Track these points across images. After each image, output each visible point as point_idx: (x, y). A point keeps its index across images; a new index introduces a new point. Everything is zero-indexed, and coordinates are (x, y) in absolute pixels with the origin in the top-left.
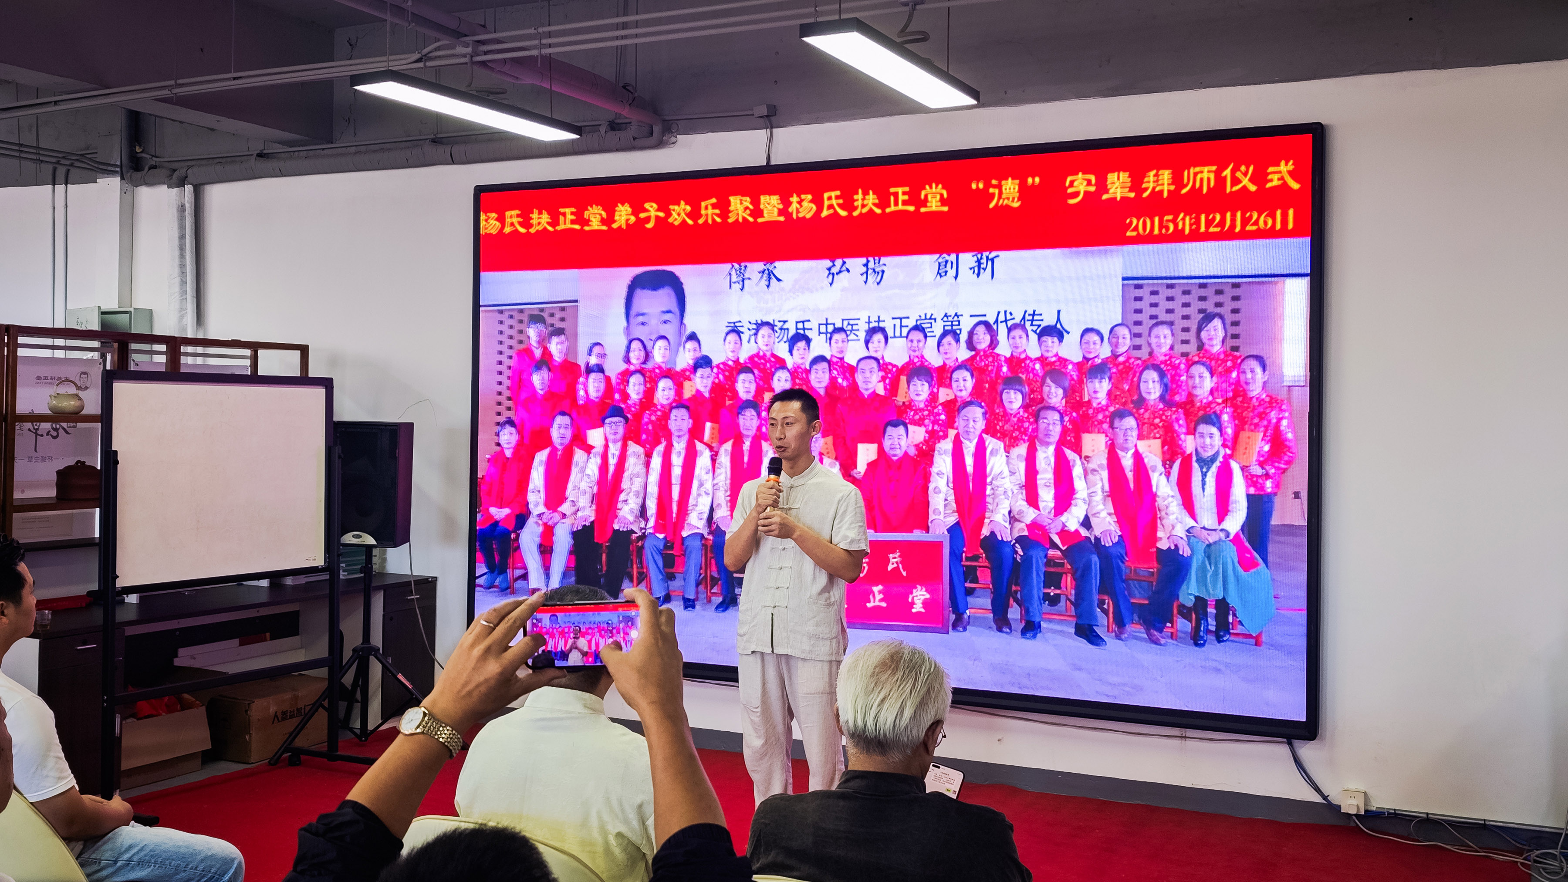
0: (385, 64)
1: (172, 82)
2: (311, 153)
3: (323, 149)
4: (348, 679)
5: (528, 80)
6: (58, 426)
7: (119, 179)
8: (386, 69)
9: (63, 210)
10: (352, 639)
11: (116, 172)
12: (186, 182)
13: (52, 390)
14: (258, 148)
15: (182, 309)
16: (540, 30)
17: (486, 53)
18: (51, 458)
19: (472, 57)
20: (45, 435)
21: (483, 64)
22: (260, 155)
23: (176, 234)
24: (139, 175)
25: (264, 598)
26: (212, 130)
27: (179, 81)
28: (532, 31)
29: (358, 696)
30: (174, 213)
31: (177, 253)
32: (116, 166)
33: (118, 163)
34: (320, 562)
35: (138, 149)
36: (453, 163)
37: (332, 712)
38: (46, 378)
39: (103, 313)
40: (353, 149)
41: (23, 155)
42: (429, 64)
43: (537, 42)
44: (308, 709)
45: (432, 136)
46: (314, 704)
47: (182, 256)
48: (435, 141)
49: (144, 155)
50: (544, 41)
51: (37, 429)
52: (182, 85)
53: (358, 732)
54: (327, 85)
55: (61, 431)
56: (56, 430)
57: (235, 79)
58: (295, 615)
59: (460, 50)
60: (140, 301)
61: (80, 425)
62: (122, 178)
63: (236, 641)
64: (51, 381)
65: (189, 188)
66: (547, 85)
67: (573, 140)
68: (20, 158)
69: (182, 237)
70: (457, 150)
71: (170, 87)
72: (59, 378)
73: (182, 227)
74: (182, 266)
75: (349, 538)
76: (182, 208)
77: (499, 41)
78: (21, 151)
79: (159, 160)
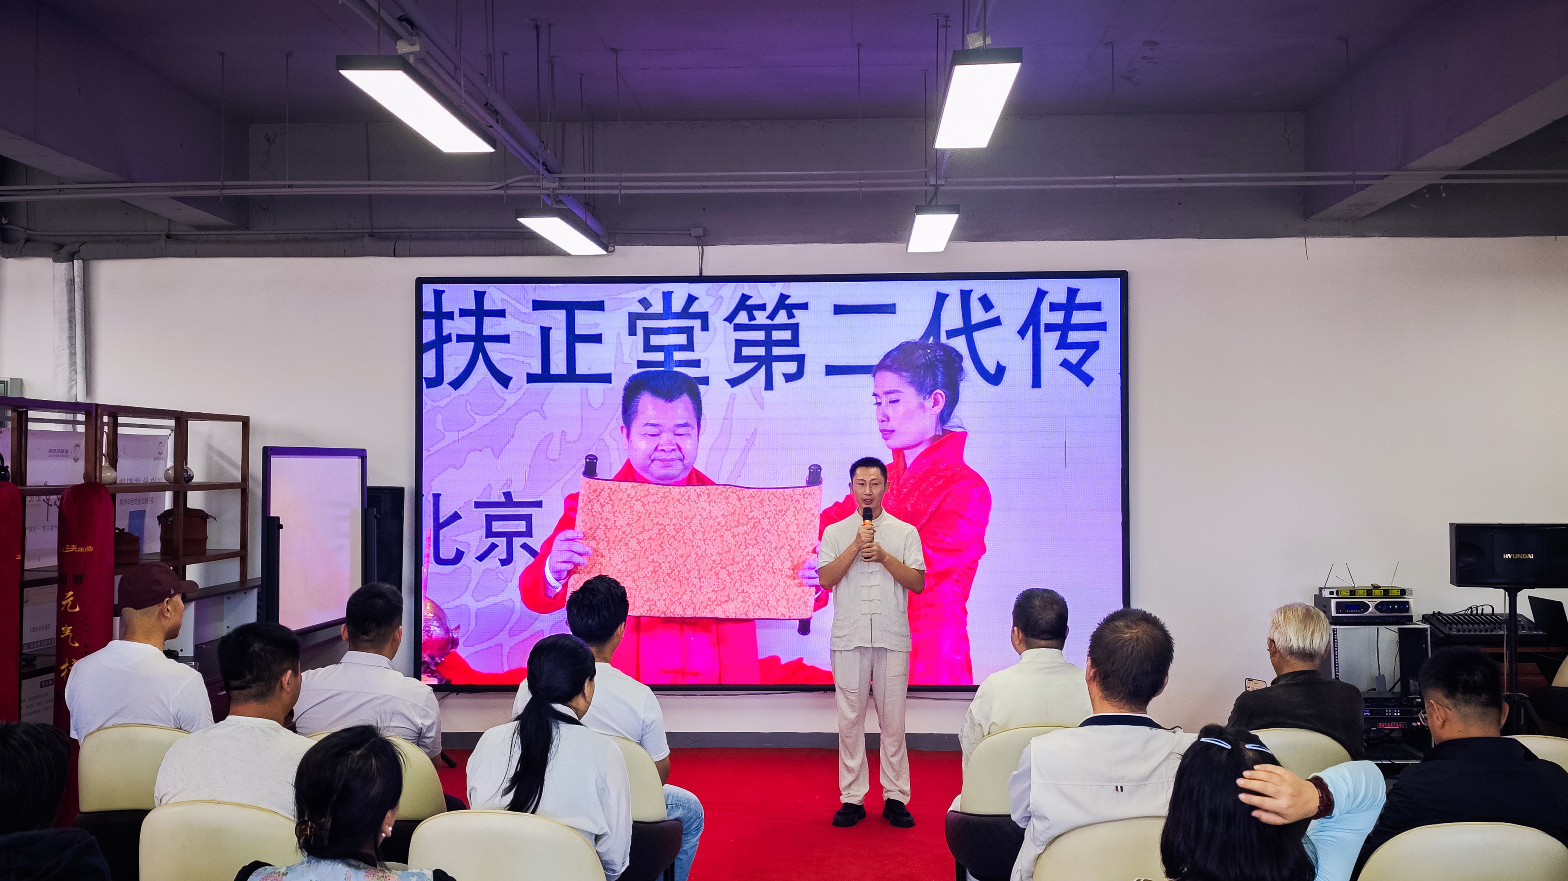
3: (237, 235)
12: (75, 257)
15: (72, 381)
16: (622, 175)
17: (564, 188)
23: (63, 305)
27: (226, 183)
30: (62, 286)
31: (66, 325)
35: (4, 221)
36: (395, 256)
38: (55, 451)
40: (270, 237)
47: (71, 328)
48: (372, 235)
49: (12, 227)
60: (11, 372)
69: (71, 310)
70: (399, 244)
76: (71, 282)
79: (35, 233)
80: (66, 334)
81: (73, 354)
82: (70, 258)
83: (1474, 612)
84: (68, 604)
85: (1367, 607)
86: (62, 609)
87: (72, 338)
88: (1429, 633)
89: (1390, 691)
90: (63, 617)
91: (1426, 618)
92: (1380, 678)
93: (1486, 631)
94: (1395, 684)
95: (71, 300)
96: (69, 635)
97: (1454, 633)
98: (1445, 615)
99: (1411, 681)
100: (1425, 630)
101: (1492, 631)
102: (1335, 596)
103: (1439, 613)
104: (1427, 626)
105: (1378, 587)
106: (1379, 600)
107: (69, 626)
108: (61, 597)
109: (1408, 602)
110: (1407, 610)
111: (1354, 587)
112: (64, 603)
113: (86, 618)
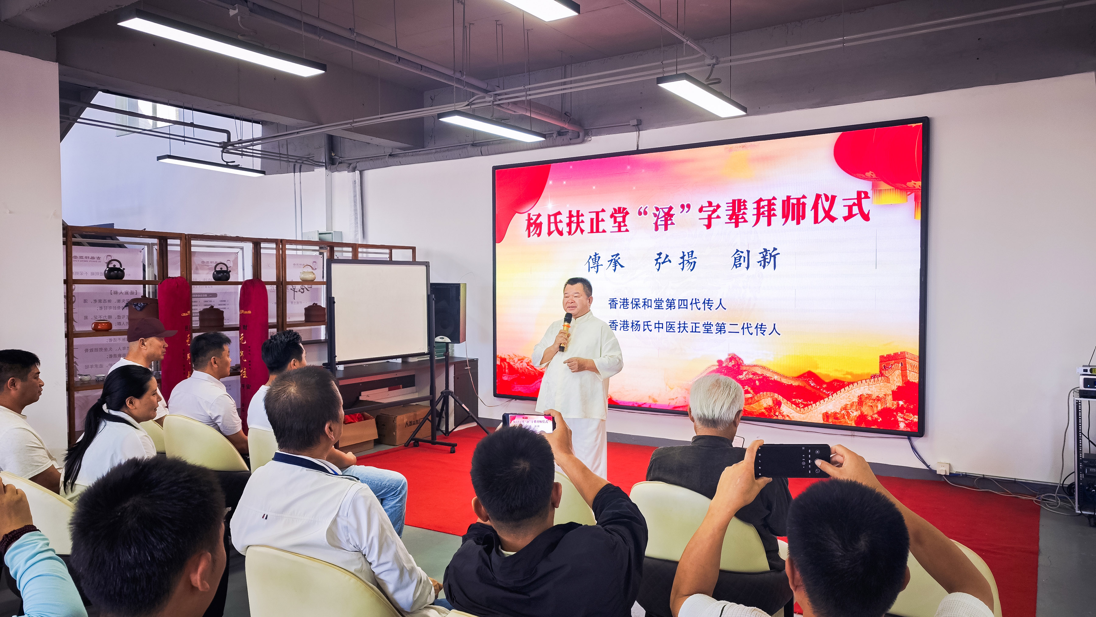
0: (453, 107)
1: (352, 121)
2: (414, 153)
3: (420, 151)
4: (439, 407)
5: (521, 112)
6: (304, 287)
7: (325, 169)
8: (454, 110)
9: (299, 185)
10: (440, 387)
11: (323, 166)
12: (356, 169)
13: (302, 270)
14: (389, 151)
15: (356, 231)
16: (526, 87)
17: (499, 100)
18: (301, 302)
19: (493, 102)
20: (298, 292)
21: (499, 105)
22: (390, 155)
23: (352, 195)
24: (334, 166)
25: (399, 368)
26: (369, 143)
27: (355, 120)
28: (522, 88)
29: (444, 415)
30: (351, 184)
31: (353, 204)
32: (323, 163)
33: (324, 161)
34: (426, 350)
35: (333, 155)
36: (482, 155)
37: (432, 422)
38: (297, 264)
39: (320, 234)
40: (434, 151)
41: (281, 159)
42: (473, 106)
43: (524, 93)
44: (421, 420)
45: (472, 143)
46: (424, 418)
47: (355, 205)
48: (473, 145)
49: (336, 157)
50: (528, 93)
51: (295, 289)
52: (356, 122)
53: (445, 432)
54: (421, 120)
55: (305, 290)
56: (303, 289)
57: (381, 118)
58: (414, 376)
59: (488, 99)
60: (337, 228)
61: (314, 286)
62: (326, 169)
63: (387, 389)
64: (300, 266)
65: (357, 172)
66: (528, 114)
67: (543, 141)
68: (280, 160)
69: (355, 196)
70: (485, 148)
71: (351, 123)
72: (303, 265)
73: (355, 191)
74: (356, 210)
75: (438, 339)
76: (355, 182)
77: (506, 94)
78: (281, 157)
79: (343, 159)
80: (353, 208)
81: (356, 218)
82: (354, 170)
113: (249, 347)
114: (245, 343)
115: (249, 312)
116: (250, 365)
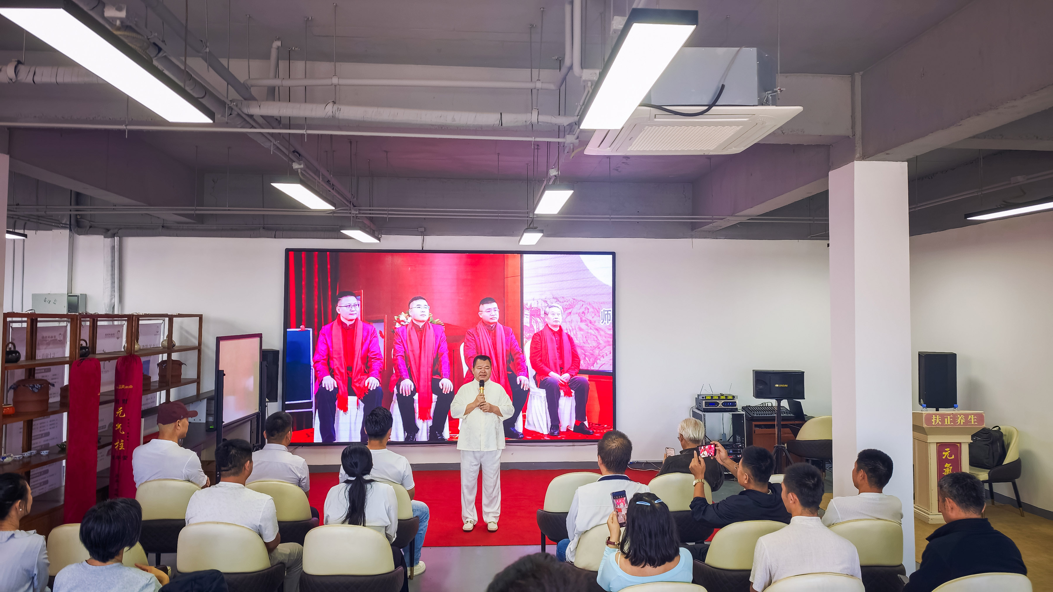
2: (190, 228)
7: (68, 231)
9: (21, 242)
11: (67, 227)
12: (115, 235)
15: (112, 296)
22: (163, 227)
23: (109, 259)
24: (82, 229)
30: (108, 250)
31: (110, 268)
33: (68, 223)
34: (253, 414)
35: (79, 217)
36: (275, 238)
39: (68, 297)
40: (215, 228)
45: (262, 226)
47: (113, 270)
62: (71, 230)
65: (115, 238)
69: (113, 261)
70: (277, 233)
71: (193, 210)
76: (113, 248)
80: (110, 273)
81: (113, 283)
82: (111, 236)
83: (764, 406)
84: (119, 413)
85: (718, 404)
86: (117, 416)
87: (113, 275)
88: (745, 416)
89: (728, 441)
90: (117, 420)
91: (744, 408)
92: (724, 435)
93: (769, 414)
94: (730, 438)
95: (113, 257)
96: (119, 429)
97: (756, 415)
98: (752, 407)
99: (737, 436)
100: (743, 414)
101: (771, 414)
102: (704, 399)
103: (749, 406)
104: (744, 413)
105: (723, 395)
106: (723, 401)
107: (120, 424)
108: (116, 410)
109: (735, 402)
110: (735, 406)
111: (713, 394)
112: (118, 413)
113: (128, 420)
114: (124, 416)
115: (131, 387)
116: (128, 437)
